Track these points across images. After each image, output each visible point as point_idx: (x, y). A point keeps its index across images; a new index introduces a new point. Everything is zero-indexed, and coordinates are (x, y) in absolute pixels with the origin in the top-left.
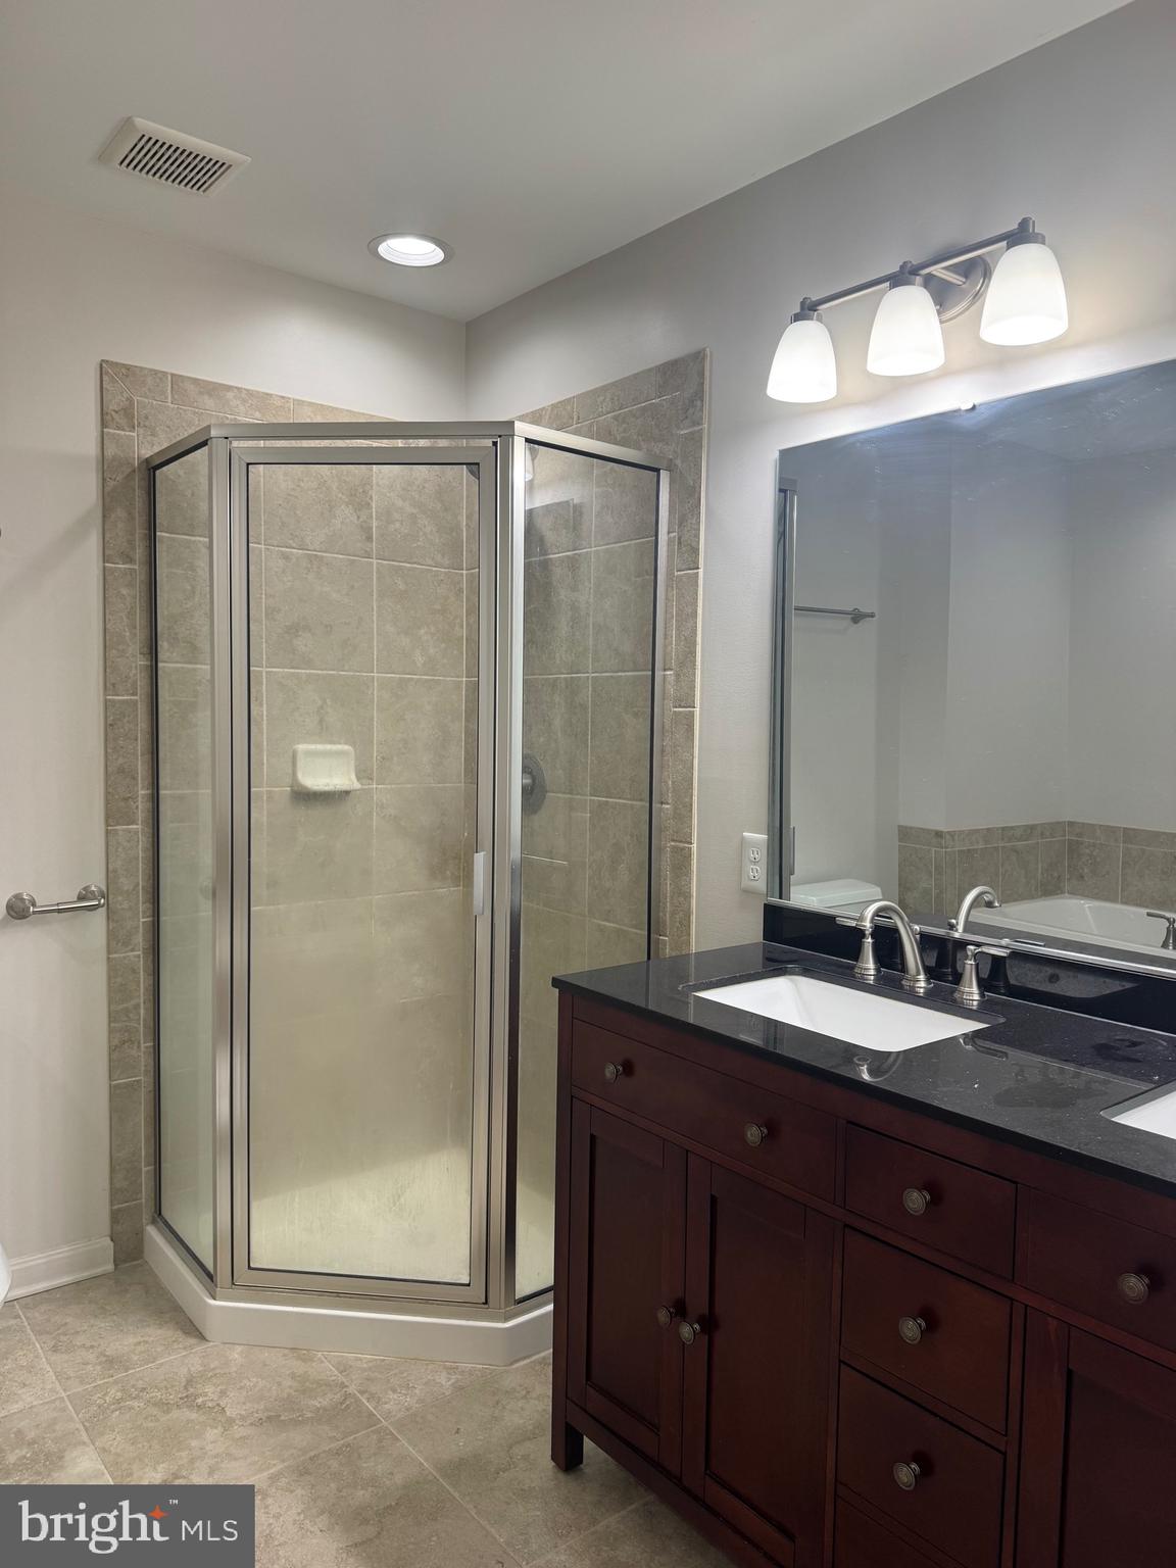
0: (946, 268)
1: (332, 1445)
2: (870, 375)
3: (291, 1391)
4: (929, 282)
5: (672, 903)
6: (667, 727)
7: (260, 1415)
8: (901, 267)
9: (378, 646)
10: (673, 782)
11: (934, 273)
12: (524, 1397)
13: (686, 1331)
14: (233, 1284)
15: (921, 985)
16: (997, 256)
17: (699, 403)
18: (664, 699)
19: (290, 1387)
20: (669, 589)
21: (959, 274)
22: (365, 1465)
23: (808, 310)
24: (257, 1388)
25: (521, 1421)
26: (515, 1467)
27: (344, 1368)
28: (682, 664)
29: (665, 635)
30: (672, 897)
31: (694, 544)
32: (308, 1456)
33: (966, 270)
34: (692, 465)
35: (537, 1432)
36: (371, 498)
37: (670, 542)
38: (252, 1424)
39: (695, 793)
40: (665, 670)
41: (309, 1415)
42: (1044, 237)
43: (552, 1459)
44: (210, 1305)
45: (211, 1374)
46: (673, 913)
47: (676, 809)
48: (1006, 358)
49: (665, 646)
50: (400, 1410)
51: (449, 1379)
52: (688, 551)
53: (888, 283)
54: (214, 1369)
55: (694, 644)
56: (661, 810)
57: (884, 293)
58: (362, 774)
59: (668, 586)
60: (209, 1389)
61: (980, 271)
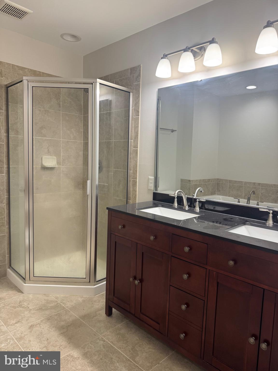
0: (196, 48)
1: (55, 313)
2: (179, 72)
3: (45, 303)
4: (192, 51)
5: (132, 193)
6: (131, 153)
7: (38, 308)
8: (186, 47)
9: (62, 133)
10: (133, 165)
11: (193, 49)
12: (99, 302)
13: (137, 282)
14: (30, 280)
15: (187, 208)
16: (207, 46)
17: (139, 77)
18: (131, 146)
19: (44, 302)
20: (132, 121)
21: (199, 50)
22: (63, 317)
23: (165, 56)
24: (36, 303)
25: (98, 307)
26: (97, 316)
27: (57, 298)
28: (135, 138)
29: (131, 131)
30: (132, 192)
31: (138, 110)
32: (49, 316)
33: (200, 49)
34: (138, 92)
35: (102, 309)
36: (60, 97)
37: (133, 109)
38: (36, 310)
39: (138, 168)
40: (131, 140)
41: (49, 308)
42: (217, 42)
43: (105, 314)
44: (24, 285)
45: (25, 300)
46: (132, 195)
47: (133, 171)
48: (209, 70)
49: (131, 134)
50: (70, 306)
51: (81, 299)
52: (137, 112)
53: (183, 51)
54: (26, 299)
55: (138, 134)
56: (130, 172)
57: (182, 53)
58: (58, 163)
59: (132, 120)
60: (25, 303)
61: (203, 50)
